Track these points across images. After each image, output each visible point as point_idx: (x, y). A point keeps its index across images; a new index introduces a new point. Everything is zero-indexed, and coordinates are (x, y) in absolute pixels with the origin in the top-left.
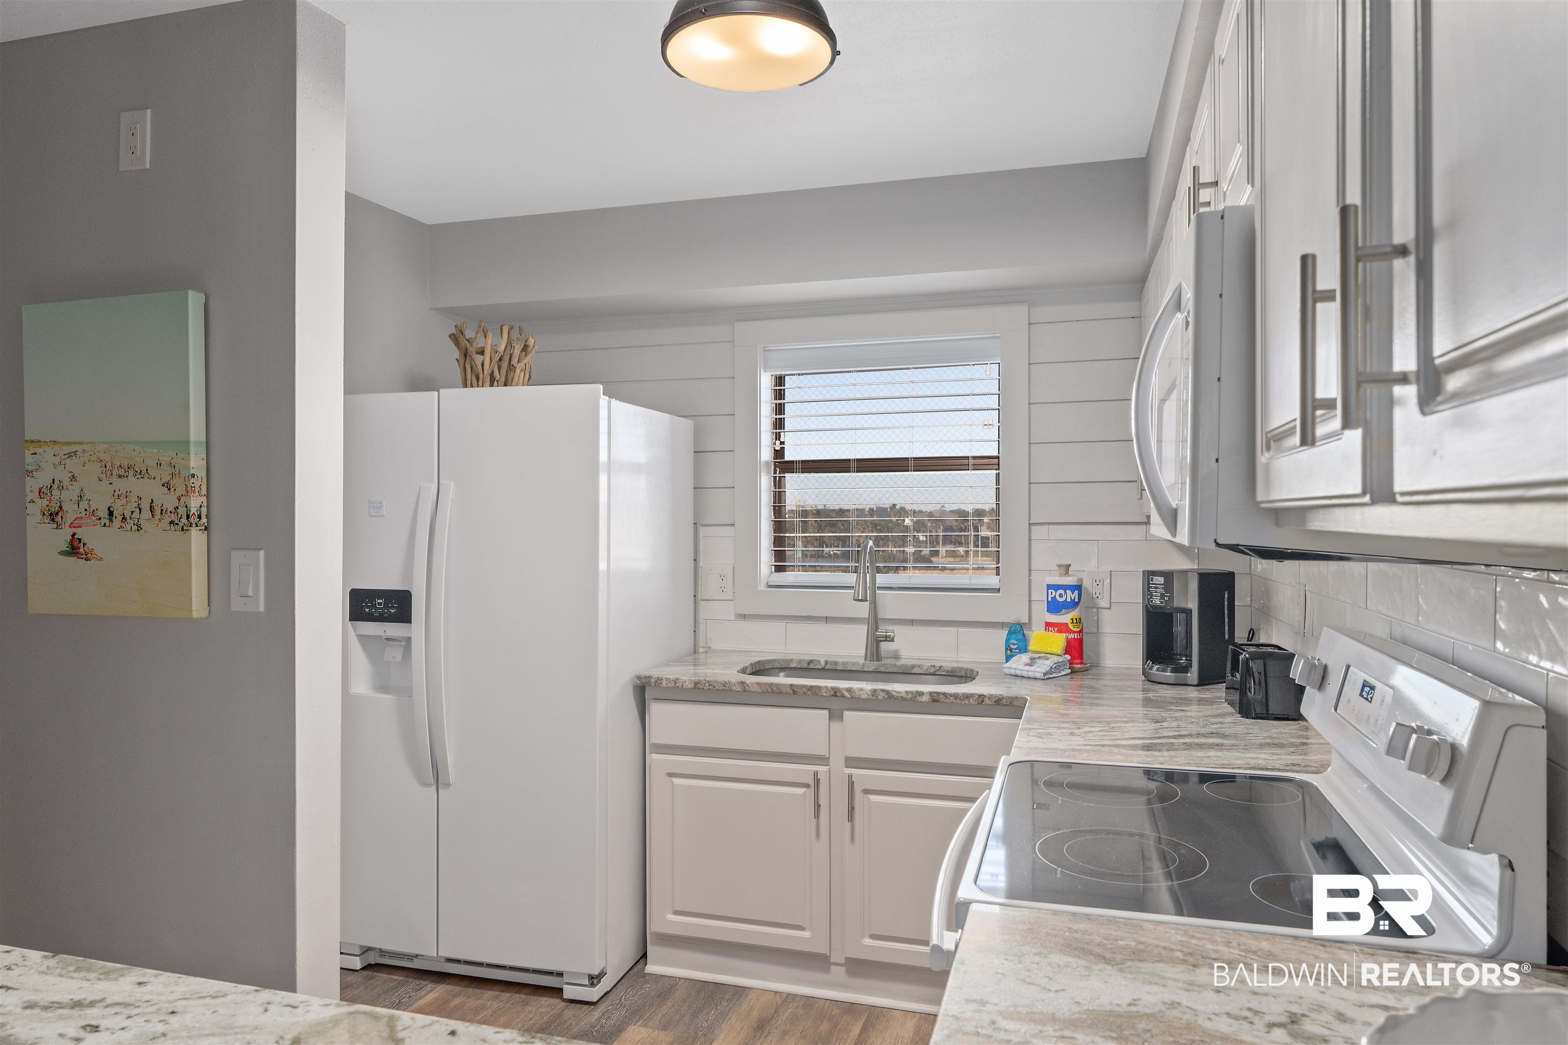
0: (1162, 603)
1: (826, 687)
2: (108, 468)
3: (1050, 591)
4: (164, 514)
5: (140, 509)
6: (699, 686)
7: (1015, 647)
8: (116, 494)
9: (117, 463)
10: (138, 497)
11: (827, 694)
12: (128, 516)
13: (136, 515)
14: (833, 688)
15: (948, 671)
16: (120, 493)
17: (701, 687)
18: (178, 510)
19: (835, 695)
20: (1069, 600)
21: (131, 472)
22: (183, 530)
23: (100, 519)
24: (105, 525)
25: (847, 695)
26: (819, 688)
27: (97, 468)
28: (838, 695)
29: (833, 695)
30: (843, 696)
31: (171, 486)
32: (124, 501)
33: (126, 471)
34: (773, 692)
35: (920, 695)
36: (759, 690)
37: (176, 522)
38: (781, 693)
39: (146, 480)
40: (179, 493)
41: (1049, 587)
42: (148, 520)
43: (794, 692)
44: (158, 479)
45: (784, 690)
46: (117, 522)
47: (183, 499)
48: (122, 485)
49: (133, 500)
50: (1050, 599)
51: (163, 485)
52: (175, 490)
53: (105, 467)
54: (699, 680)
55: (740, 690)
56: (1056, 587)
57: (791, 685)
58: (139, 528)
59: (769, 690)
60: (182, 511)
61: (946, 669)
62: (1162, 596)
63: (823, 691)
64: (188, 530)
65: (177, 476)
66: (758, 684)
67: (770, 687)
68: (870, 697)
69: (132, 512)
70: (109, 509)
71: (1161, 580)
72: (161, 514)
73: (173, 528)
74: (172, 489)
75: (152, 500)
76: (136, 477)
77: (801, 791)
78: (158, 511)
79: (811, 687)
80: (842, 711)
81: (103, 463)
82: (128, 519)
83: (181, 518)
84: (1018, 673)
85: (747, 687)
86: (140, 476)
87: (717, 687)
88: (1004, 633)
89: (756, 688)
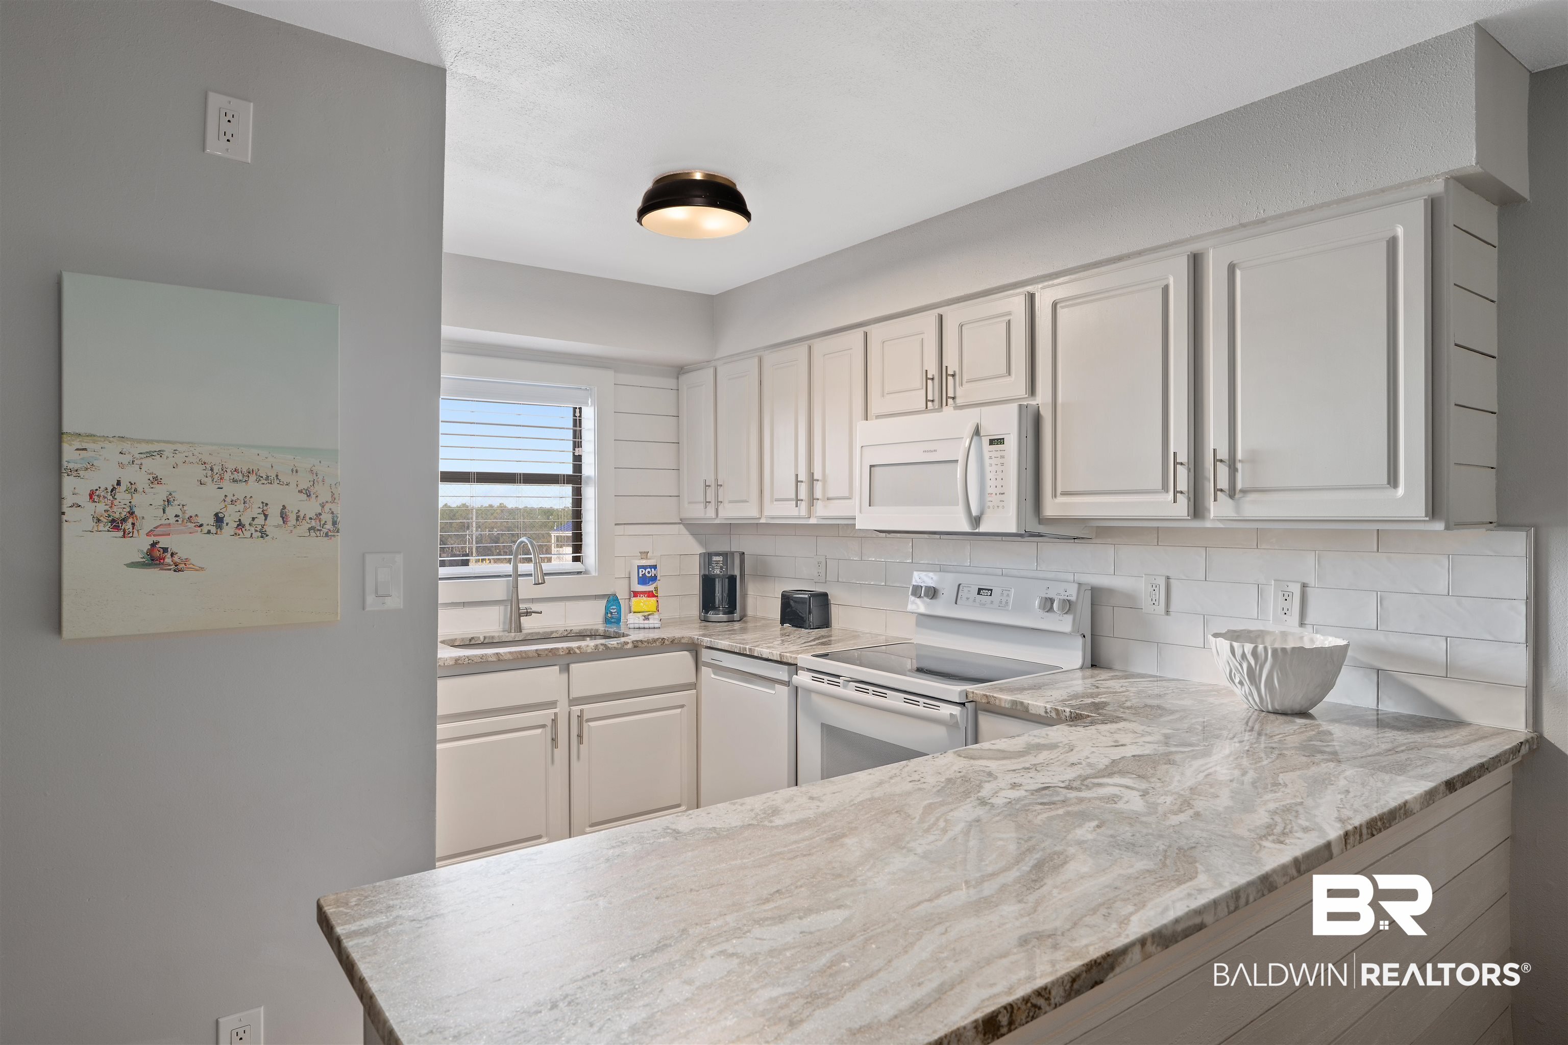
0: (721, 572)
1: (562, 648)
2: (215, 471)
3: (640, 570)
4: (300, 521)
5: (266, 516)
6: (459, 662)
7: (615, 611)
8: (228, 500)
9: (230, 466)
10: (263, 503)
11: (563, 653)
12: (246, 521)
13: (260, 520)
14: (567, 648)
15: (576, 633)
16: (234, 498)
17: (461, 662)
18: (321, 517)
19: (569, 653)
20: (653, 575)
21: (253, 478)
22: (327, 535)
23: (201, 525)
24: (209, 532)
25: (578, 651)
26: (557, 649)
27: (199, 472)
28: (571, 652)
29: (568, 653)
30: (575, 653)
31: (312, 493)
32: (240, 507)
33: (244, 475)
34: (522, 658)
35: (626, 644)
36: (511, 658)
37: (319, 528)
38: (529, 657)
39: (275, 486)
40: (322, 499)
41: (639, 567)
42: (278, 526)
43: (539, 655)
44: (293, 485)
45: (531, 655)
46: (229, 529)
47: (327, 507)
48: (240, 490)
49: (255, 506)
50: (641, 575)
51: (300, 492)
52: (317, 496)
53: (212, 470)
54: (459, 657)
55: (495, 660)
56: (645, 567)
57: (537, 650)
58: (263, 534)
59: (519, 656)
60: (326, 517)
61: (575, 631)
62: (721, 568)
63: (560, 651)
64: (333, 536)
65: (321, 483)
66: (510, 653)
67: (520, 654)
68: (594, 650)
69: (253, 519)
70: (216, 515)
71: (720, 558)
72: (297, 520)
73: (313, 534)
74: (313, 496)
75: (284, 506)
76: (260, 482)
77: (539, 731)
78: (292, 518)
79: (552, 649)
80: (568, 665)
81: (208, 467)
82: (247, 527)
83: (324, 524)
84: (642, 626)
85: (501, 657)
86: (266, 482)
87: (475, 661)
88: (603, 603)
89: (510, 657)
